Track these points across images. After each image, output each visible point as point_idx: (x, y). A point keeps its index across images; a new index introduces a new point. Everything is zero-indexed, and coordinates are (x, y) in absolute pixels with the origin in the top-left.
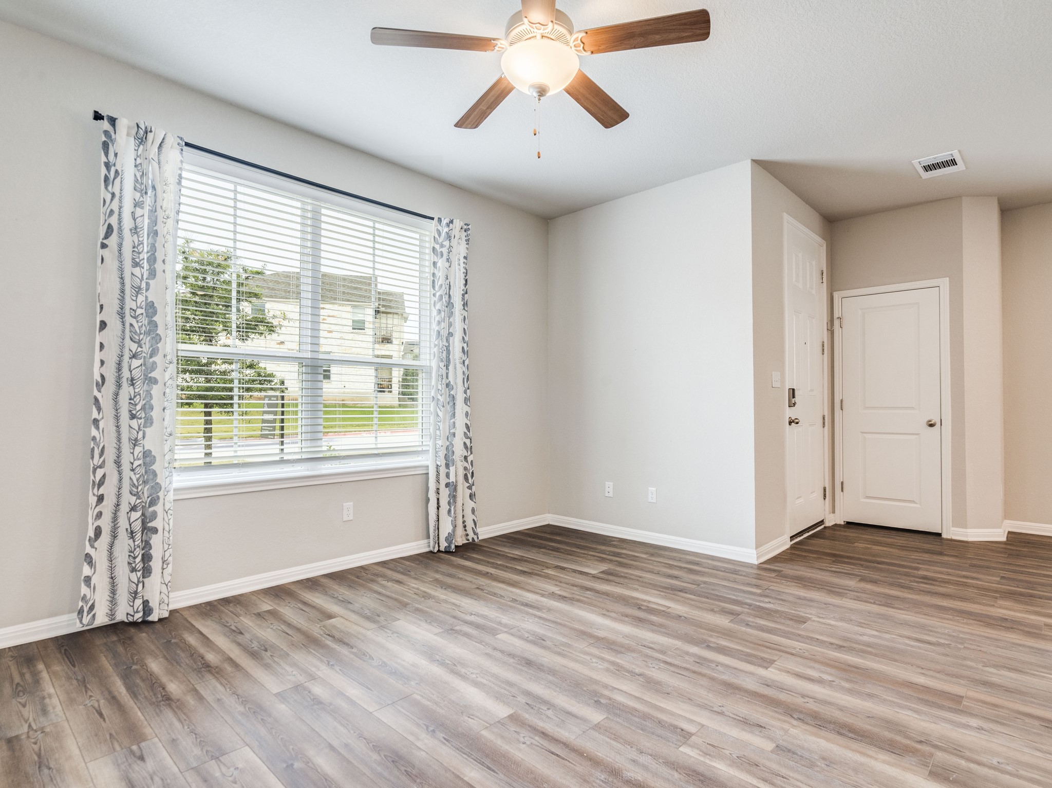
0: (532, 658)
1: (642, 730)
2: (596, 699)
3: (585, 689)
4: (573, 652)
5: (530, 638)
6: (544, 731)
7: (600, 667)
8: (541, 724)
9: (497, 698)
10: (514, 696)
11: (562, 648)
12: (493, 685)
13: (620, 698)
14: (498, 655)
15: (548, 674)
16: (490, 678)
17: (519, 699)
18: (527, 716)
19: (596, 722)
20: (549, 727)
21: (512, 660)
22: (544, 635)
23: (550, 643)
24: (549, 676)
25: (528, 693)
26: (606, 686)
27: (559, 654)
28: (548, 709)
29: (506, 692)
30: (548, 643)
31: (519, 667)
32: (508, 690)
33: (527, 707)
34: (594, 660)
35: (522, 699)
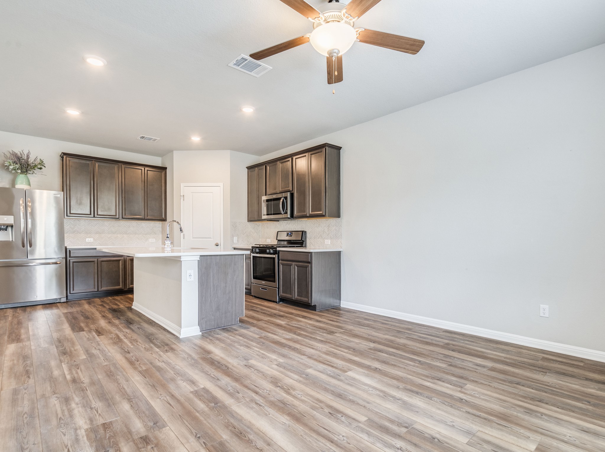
0: (338, 399)
1: (293, 366)
2: (307, 377)
3: (311, 381)
4: (311, 402)
5: (340, 416)
6: (333, 368)
7: (298, 392)
8: (334, 369)
9: (354, 378)
10: (346, 379)
11: (317, 406)
12: (358, 384)
13: (296, 377)
14: (361, 402)
15: (329, 389)
16: (360, 387)
17: (344, 378)
18: (339, 372)
19: (311, 369)
20: (330, 368)
21: (351, 398)
22: (329, 418)
23: (325, 410)
24: (329, 388)
25: (339, 380)
26: (300, 382)
27: (321, 401)
28: (330, 374)
29: (351, 381)
30: (327, 410)
31: (346, 393)
32: (350, 382)
33: (340, 375)
34: (300, 396)
35: (342, 378)
